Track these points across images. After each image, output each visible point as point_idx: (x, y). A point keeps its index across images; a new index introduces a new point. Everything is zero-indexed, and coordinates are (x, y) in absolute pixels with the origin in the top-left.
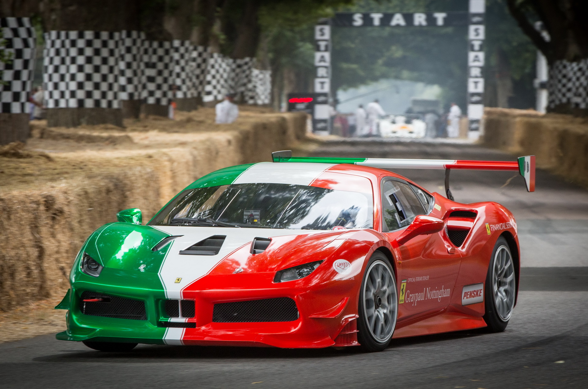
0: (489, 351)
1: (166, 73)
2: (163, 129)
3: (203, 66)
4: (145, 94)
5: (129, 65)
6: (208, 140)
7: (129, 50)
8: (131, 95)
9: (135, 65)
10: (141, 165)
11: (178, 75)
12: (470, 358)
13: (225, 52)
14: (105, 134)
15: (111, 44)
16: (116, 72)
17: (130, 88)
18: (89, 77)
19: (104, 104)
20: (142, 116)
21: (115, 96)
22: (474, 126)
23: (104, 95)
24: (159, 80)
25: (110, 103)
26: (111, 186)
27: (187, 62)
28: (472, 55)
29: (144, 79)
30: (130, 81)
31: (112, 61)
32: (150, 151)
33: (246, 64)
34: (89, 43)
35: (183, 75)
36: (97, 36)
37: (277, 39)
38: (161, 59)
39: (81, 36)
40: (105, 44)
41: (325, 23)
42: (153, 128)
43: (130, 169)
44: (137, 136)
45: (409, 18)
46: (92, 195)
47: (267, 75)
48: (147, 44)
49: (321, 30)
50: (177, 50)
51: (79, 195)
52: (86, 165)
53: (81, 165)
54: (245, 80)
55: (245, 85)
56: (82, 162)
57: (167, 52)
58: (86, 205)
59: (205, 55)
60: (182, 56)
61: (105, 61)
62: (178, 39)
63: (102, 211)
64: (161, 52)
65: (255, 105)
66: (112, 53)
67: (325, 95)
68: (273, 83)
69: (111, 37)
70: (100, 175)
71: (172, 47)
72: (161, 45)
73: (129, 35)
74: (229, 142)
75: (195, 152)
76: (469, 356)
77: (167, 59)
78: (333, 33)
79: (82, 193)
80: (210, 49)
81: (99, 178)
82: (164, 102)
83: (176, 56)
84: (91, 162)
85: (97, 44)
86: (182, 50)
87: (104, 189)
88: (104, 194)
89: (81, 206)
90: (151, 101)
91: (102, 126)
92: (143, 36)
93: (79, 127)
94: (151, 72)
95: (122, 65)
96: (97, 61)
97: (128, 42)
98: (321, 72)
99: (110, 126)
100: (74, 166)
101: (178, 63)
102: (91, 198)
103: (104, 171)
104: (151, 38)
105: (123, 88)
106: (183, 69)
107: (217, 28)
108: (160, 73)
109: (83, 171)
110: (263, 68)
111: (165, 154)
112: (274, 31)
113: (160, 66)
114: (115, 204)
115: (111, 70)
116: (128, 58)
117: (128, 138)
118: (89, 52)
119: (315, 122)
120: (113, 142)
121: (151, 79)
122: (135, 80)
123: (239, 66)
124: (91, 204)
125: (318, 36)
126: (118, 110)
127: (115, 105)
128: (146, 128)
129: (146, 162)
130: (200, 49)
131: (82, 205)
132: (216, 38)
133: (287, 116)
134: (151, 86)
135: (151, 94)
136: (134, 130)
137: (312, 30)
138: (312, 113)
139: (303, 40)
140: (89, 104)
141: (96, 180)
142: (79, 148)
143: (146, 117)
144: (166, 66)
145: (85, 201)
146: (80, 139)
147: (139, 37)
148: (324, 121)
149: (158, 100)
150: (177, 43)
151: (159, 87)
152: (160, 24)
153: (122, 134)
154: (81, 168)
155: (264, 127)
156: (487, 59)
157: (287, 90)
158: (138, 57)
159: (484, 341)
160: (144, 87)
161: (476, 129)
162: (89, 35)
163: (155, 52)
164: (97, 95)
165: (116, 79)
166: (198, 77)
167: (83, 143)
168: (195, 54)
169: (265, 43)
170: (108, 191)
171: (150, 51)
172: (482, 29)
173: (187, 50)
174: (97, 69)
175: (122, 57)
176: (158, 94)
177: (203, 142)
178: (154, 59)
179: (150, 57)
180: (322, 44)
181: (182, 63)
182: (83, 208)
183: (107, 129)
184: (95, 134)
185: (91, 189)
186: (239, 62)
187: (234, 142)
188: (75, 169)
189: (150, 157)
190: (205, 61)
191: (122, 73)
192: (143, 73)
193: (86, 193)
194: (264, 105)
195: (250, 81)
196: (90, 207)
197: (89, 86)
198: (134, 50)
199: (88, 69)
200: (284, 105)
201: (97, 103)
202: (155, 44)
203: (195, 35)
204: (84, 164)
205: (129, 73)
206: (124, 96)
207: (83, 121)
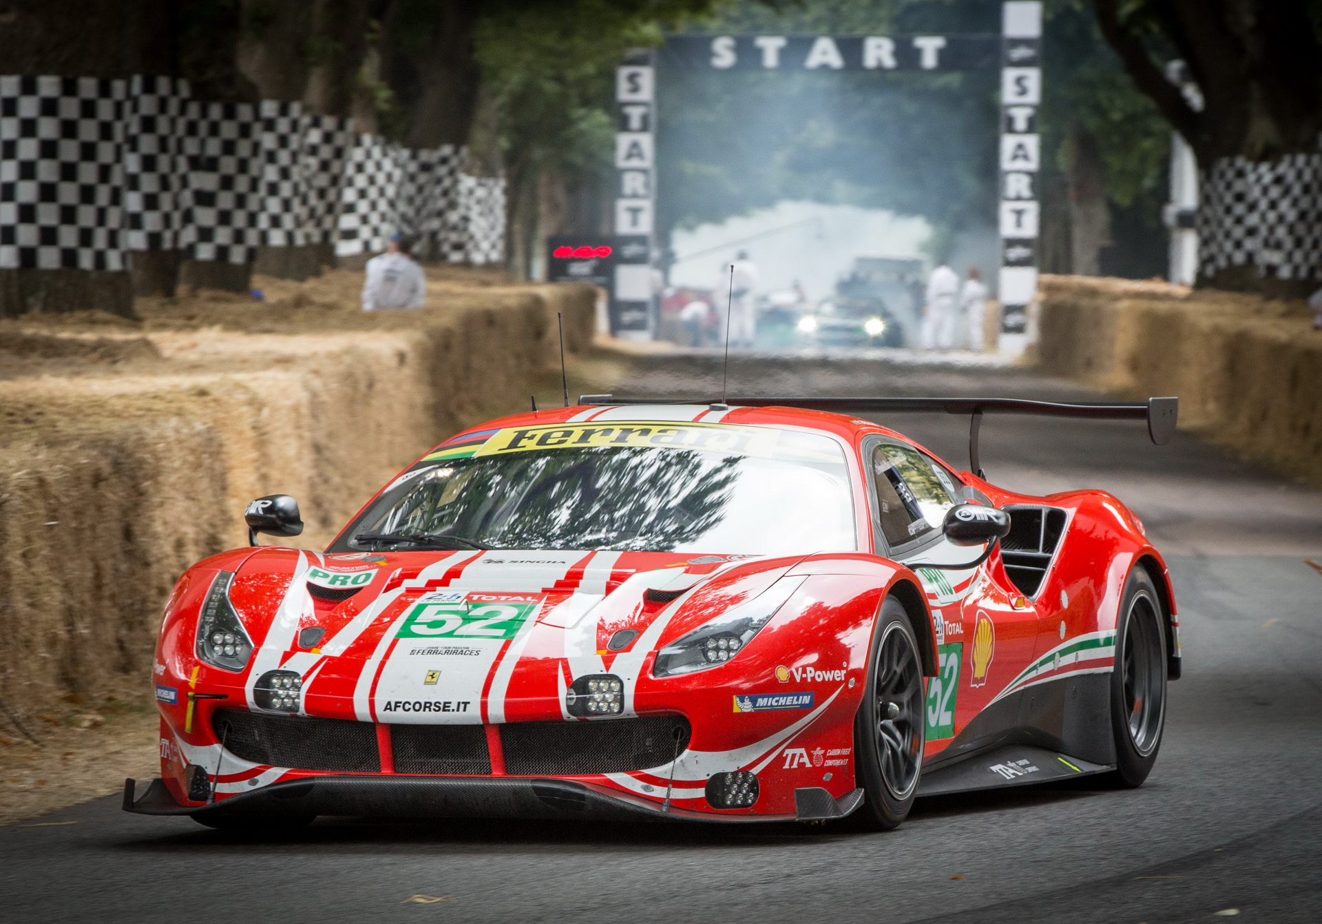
0: (1051, 884)
1: (242, 184)
2: (235, 325)
3: (335, 167)
4: (188, 236)
5: (149, 163)
6: (348, 351)
7: (148, 125)
8: (154, 239)
9: (163, 163)
10: (180, 413)
11: (273, 189)
12: (1004, 901)
13: (389, 132)
14: (89, 336)
15: (105, 110)
16: (117, 179)
17: (152, 221)
18: (48, 193)
19: (86, 260)
20: (182, 290)
21: (113, 241)
22: (1012, 320)
23: (86, 237)
24: (225, 200)
25: (100, 259)
26: (105, 465)
27: (294, 156)
28: (1008, 143)
29: (187, 198)
30: (151, 202)
31: (106, 152)
32: (203, 380)
33: (444, 161)
34: (49, 107)
35: (286, 189)
36: (69, 88)
37: (520, 101)
38: (229, 148)
39: (29, 88)
40: (88, 109)
41: (640, 61)
42: (210, 322)
43: (153, 423)
44: (169, 341)
45: (851, 48)
46: (54, 490)
47: (496, 191)
48: (193, 110)
49: (632, 78)
50: (270, 125)
51: (25, 489)
52: (39, 414)
53: (30, 414)
54: (441, 203)
55: (440, 214)
56: (30, 406)
57: (245, 131)
58: (42, 512)
59: (340, 139)
60: (283, 141)
61: (88, 152)
62: (272, 97)
63: (82, 530)
64: (229, 130)
65: (467, 264)
66: (106, 131)
67: (641, 240)
68: (511, 210)
69: (105, 91)
70: (77, 438)
71: (257, 116)
72: (230, 114)
73: (149, 88)
74: (402, 357)
75: (317, 383)
76: (1003, 897)
77: (244, 149)
78: (661, 84)
79: (33, 483)
80: (351, 124)
81: (75, 446)
82: (237, 256)
83: (268, 141)
84: (53, 404)
85: (70, 108)
86: (283, 126)
87: (86, 475)
88: (87, 487)
89: (29, 517)
90: (205, 252)
91: (82, 314)
92: (185, 90)
93: (24, 317)
94: (206, 181)
95: (132, 163)
96: (69, 150)
97: (148, 105)
98: (632, 183)
99: (100, 315)
100: (11, 414)
101: (271, 157)
102: (56, 497)
103: (87, 427)
104: (203, 94)
105: (135, 222)
106: (285, 174)
107: (369, 71)
108: (227, 183)
109: (33, 428)
110: (487, 171)
111: (239, 386)
112: (514, 79)
113: (228, 165)
114: (116, 512)
115: (105, 173)
116: (148, 144)
117: (149, 348)
118: (48, 128)
119: (616, 308)
120: (108, 355)
121: (205, 199)
122: (166, 202)
123: (426, 167)
124: (55, 510)
125: (623, 94)
126: (122, 274)
127: (114, 262)
128: (191, 322)
129: (191, 406)
130: (329, 123)
131: (30, 513)
132: (368, 96)
133: (547, 292)
134: (206, 217)
135: (206, 234)
136: (162, 327)
137: (611, 78)
138: (610, 287)
139: (587, 102)
140: (49, 258)
141: (66, 451)
142: (24, 371)
143: (193, 294)
144: (243, 166)
145: (39, 503)
146: (26, 347)
147: (175, 91)
148: (639, 306)
149: (223, 252)
150: (269, 108)
151: (225, 218)
152: (229, 61)
153: (134, 336)
154: (28, 421)
155: (490, 319)
156: (1047, 150)
157: (545, 230)
158: (172, 143)
159: (1038, 859)
160: (188, 218)
161: (1019, 329)
162: (48, 85)
163: (214, 130)
164: (68, 236)
165: (116, 198)
166: (322, 194)
167: (34, 358)
168: (315, 137)
169: (491, 109)
170: (97, 479)
171: (203, 127)
172: (1033, 77)
173: (294, 126)
174: (68, 172)
175: (133, 143)
176: (223, 236)
177: (334, 357)
178: (213, 147)
179: (203, 144)
180: (635, 114)
181: (284, 157)
182: (34, 520)
183: (92, 323)
184: (65, 335)
185: (53, 475)
186: (425, 155)
187: (411, 357)
188: (14, 422)
189: (202, 393)
190: (339, 153)
191: (133, 182)
192: (184, 182)
193: (42, 482)
194: (489, 266)
195: (453, 205)
196: (54, 519)
197: (48, 215)
198: (163, 126)
199: (47, 171)
200: (539, 267)
201: (69, 257)
202: (216, 111)
203: (316, 87)
204: (38, 410)
205: (149, 183)
206: (136, 240)
207: (34, 302)
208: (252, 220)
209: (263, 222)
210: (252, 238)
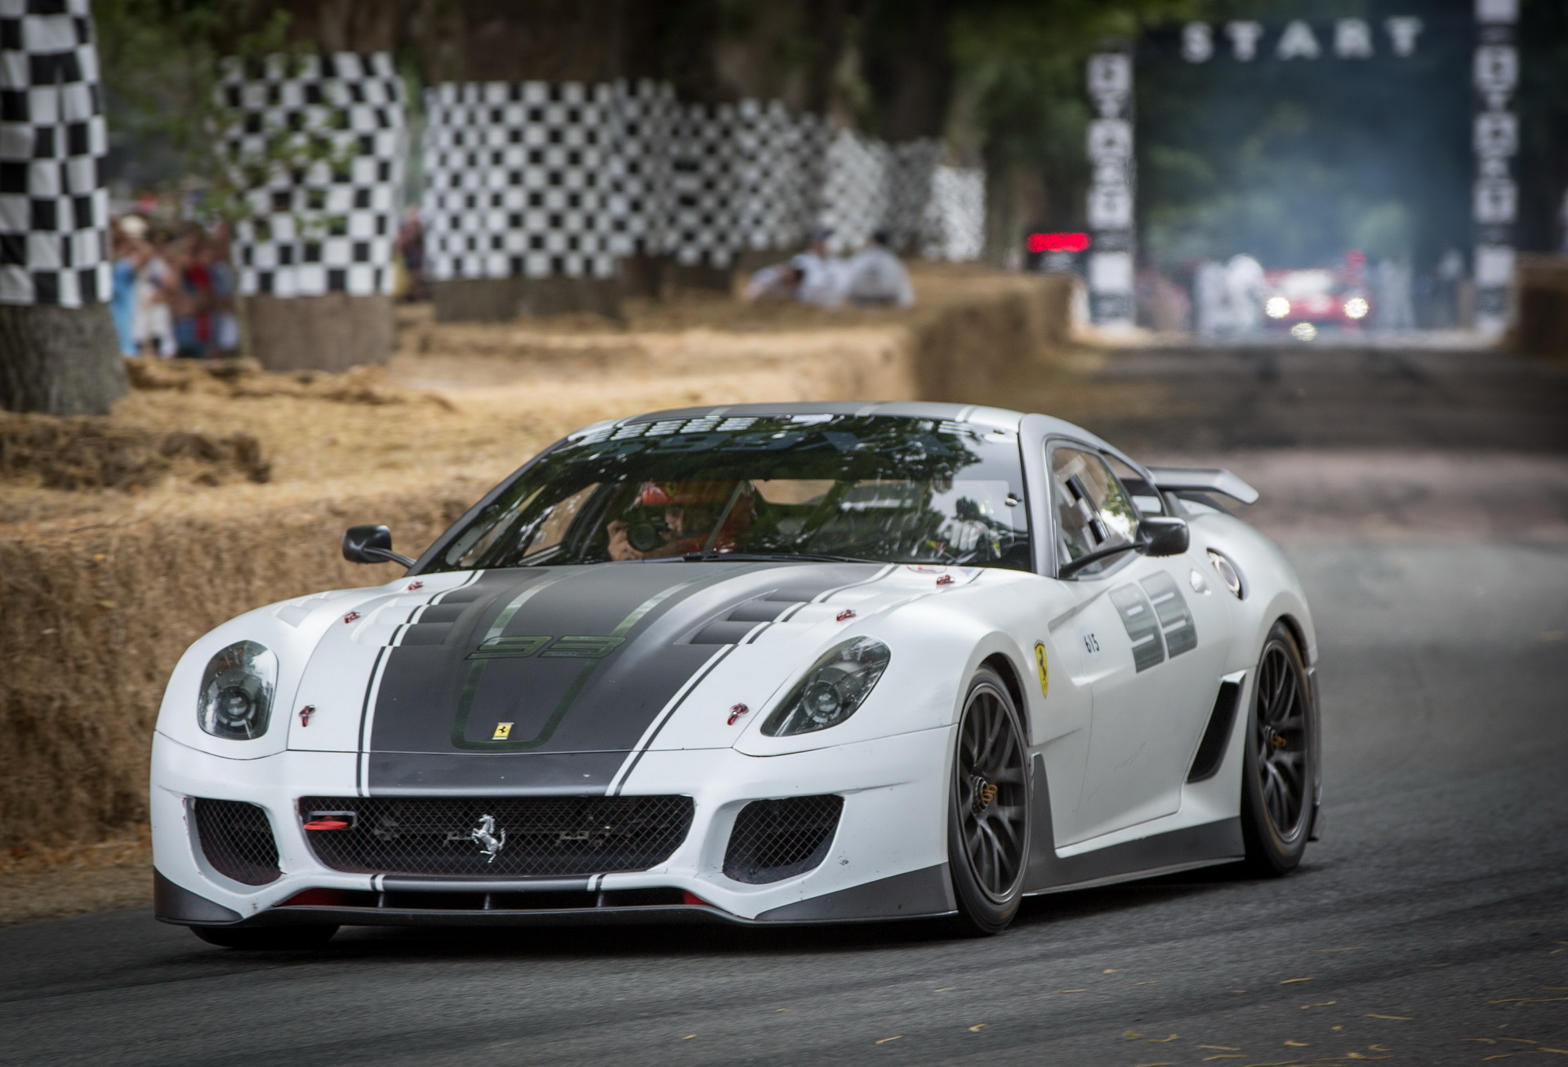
1: (724, 185)
2: (722, 325)
3: (814, 165)
4: (672, 239)
5: (633, 167)
6: (837, 351)
7: (632, 129)
8: (640, 243)
9: (648, 167)
11: (755, 190)
13: (868, 128)
14: (580, 341)
15: (591, 117)
16: (603, 184)
17: (637, 225)
18: (536, 199)
19: (574, 265)
20: (667, 289)
21: (603, 245)
22: (1492, 301)
23: (574, 243)
24: (709, 202)
25: (588, 264)
27: (776, 156)
28: (1484, 123)
29: (671, 202)
30: (636, 206)
31: (591, 158)
32: (693, 383)
33: (919, 156)
34: (536, 115)
35: (767, 189)
36: (555, 95)
37: (996, 96)
38: (711, 150)
39: (515, 96)
40: (574, 116)
41: (1115, 50)
42: (698, 323)
44: (657, 343)
45: (1325, 33)
47: (974, 183)
48: (677, 114)
50: (750, 126)
54: (917, 197)
55: (916, 209)
57: (726, 133)
59: (819, 137)
60: (764, 142)
61: (575, 158)
62: (752, 96)
64: (711, 132)
65: (943, 261)
66: (592, 137)
67: (1115, 232)
68: (990, 201)
69: (590, 98)
71: (738, 117)
72: (711, 116)
73: (632, 93)
74: (887, 356)
75: (805, 383)
77: (725, 151)
80: (830, 121)
82: (721, 257)
83: (750, 142)
85: (556, 116)
86: (764, 126)
90: (689, 254)
91: (571, 318)
92: (668, 92)
94: (688, 183)
95: (617, 167)
96: (556, 158)
97: (632, 110)
99: (589, 317)
101: (752, 158)
104: (687, 98)
105: (620, 226)
106: (766, 174)
107: (848, 71)
109: (530, 435)
110: (962, 163)
111: (729, 389)
112: (987, 75)
113: (710, 167)
115: (591, 180)
116: (632, 148)
117: (637, 352)
118: (535, 136)
119: (1095, 300)
120: (599, 361)
121: (688, 201)
122: (651, 206)
123: (905, 164)
125: (1097, 81)
126: (609, 280)
127: (603, 267)
128: (678, 324)
130: (808, 121)
132: (845, 95)
133: (1025, 285)
134: (689, 219)
135: (689, 237)
136: (648, 328)
137: (1084, 69)
138: (1087, 277)
139: (1060, 95)
140: (538, 265)
143: (678, 295)
144: (725, 168)
146: (521, 353)
147: (658, 96)
148: (1119, 297)
149: (706, 255)
150: (750, 109)
151: (708, 220)
152: (709, 63)
153: (623, 339)
154: (526, 428)
155: (973, 315)
157: (1021, 220)
158: (656, 146)
160: (672, 221)
161: (1498, 309)
162: (535, 93)
163: (696, 133)
164: (556, 242)
165: (603, 203)
166: (802, 192)
167: (526, 365)
168: (794, 136)
169: (966, 105)
171: (686, 130)
173: (775, 126)
174: (556, 179)
175: (617, 148)
176: (706, 237)
177: (821, 357)
178: (695, 150)
179: (686, 146)
180: (1110, 101)
181: (765, 158)
183: (582, 327)
184: (555, 341)
186: (904, 151)
187: (897, 356)
189: (692, 397)
190: (818, 151)
191: (618, 187)
192: (668, 185)
194: (967, 263)
195: (929, 198)
197: (536, 221)
198: (647, 130)
199: (535, 178)
200: (1015, 258)
201: (557, 263)
202: (698, 114)
203: (795, 84)
205: (634, 187)
206: (622, 244)
207: (524, 308)
208: (735, 221)
209: (746, 222)
210: (735, 239)
